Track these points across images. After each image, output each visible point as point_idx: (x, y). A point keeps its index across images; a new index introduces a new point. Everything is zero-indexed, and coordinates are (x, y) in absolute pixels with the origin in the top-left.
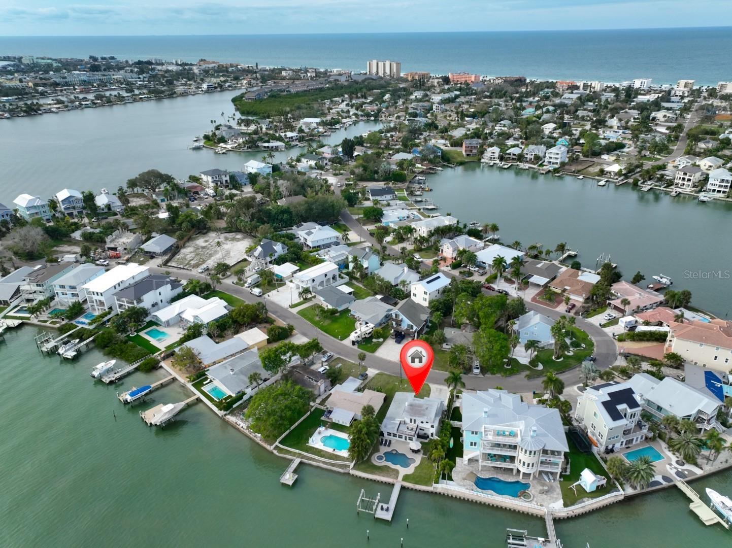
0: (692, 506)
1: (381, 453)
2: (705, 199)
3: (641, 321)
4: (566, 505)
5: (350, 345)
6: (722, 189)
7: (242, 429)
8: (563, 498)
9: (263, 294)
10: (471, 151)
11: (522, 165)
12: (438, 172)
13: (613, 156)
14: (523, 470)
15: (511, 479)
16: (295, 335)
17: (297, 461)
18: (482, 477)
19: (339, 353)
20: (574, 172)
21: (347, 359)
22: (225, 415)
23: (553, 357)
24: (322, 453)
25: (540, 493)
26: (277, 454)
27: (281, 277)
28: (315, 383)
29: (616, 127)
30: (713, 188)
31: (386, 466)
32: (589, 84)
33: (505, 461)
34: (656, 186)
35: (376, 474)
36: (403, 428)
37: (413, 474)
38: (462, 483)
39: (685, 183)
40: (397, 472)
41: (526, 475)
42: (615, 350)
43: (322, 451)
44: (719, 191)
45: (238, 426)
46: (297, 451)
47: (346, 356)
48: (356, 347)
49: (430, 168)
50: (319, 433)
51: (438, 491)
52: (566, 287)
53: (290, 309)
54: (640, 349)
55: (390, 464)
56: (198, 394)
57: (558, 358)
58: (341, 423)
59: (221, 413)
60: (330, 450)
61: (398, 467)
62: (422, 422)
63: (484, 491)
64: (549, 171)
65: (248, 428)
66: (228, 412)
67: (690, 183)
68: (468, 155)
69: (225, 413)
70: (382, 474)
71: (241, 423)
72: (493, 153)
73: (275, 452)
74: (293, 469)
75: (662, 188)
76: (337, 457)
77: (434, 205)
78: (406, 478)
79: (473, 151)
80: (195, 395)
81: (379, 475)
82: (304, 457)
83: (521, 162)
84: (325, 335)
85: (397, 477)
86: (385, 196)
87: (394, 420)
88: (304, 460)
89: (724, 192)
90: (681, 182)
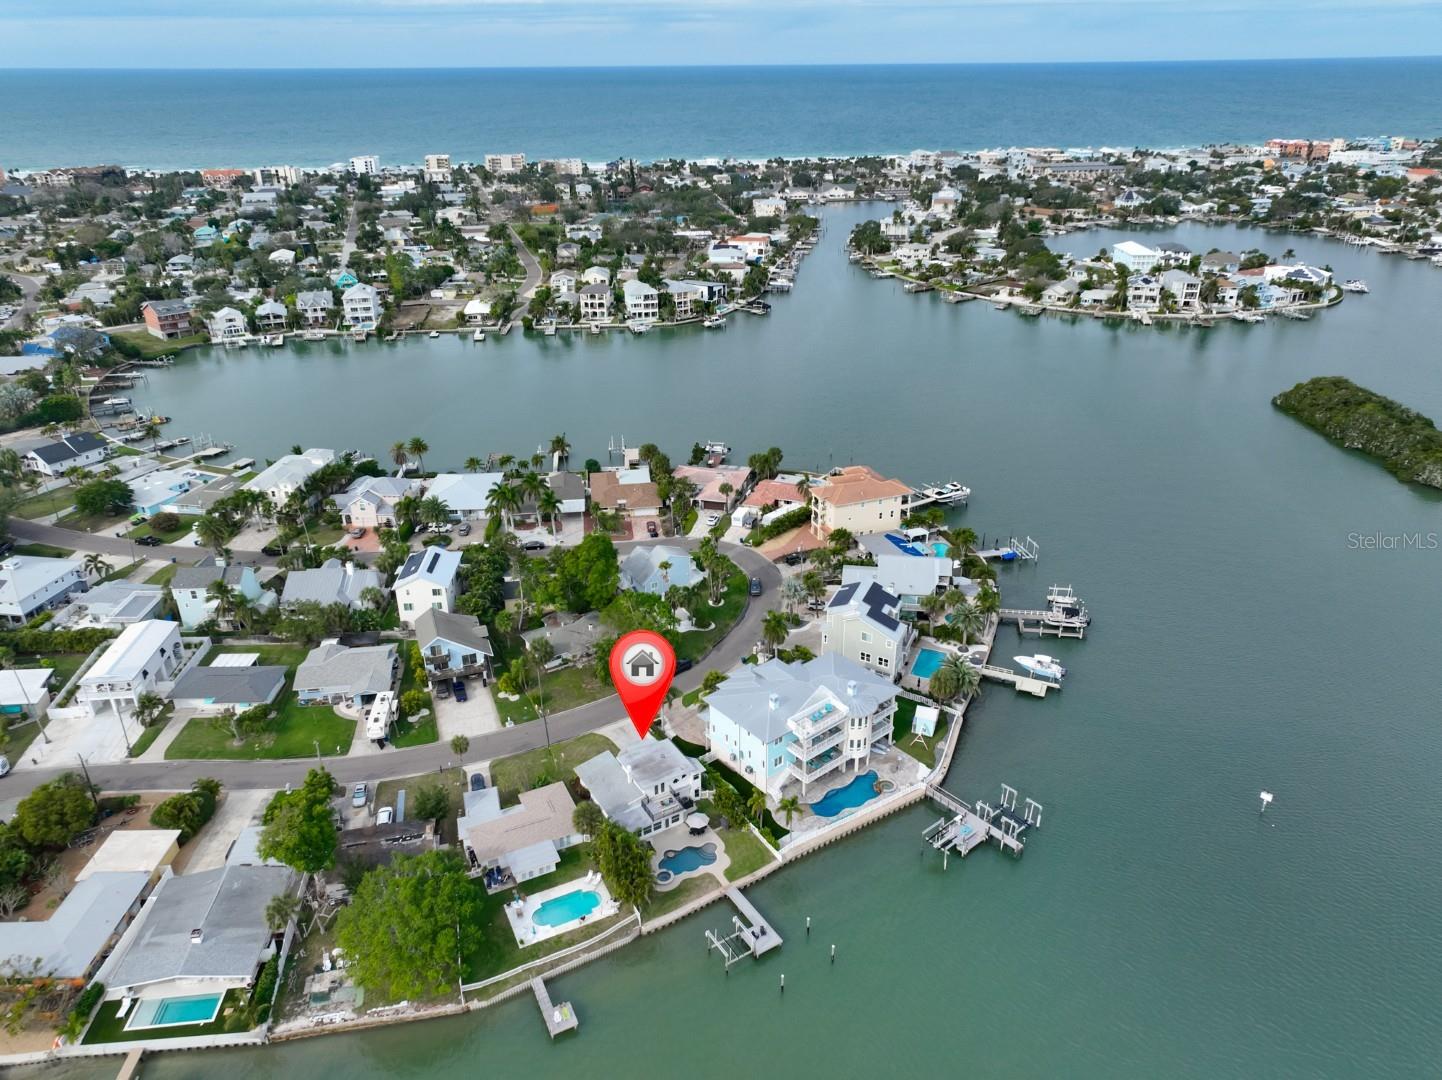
0: (1018, 687)
1: (657, 870)
2: (643, 329)
3: (755, 510)
4: (931, 766)
5: (375, 750)
6: (650, 311)
7: (350, 1023)
8: (919, 760)
9: (12, 765)
10: (175, 325)
11: (308, 334)
12: (136, 382)
13: (450, 290)
14: (857, 754)
15: (849, 780)
16: (226, 798)
17: (537, 983)
18: (815, 801)
19: (371, 777)
20: (413, 328)
21: (400, 777)
22: (270, 1029)
23: (711, 603)
24: (564, 939)
25: (894, 772)
26: (484, 1004)
27: (20, 706)
28: (418, 842)
29: (402, 243)
30: (637, 310)
31: (685, 881)
32: (273, 172)
33: (831, 758)
34: (560, 323)
35: (686, 902)
36: (655, 808)
37: (734, 863)
38: (804, 827)
39: (598, 311)
40: (709, 876)
41: (862, 761)
42: (765, 560)
43: (559, 937)
44: (647, 315)
45: (331, 1027)
46: (519, 969)
47: (392, 773)
48: (390, 749)
49: (108, 379)
50: (520, 915)
51: (790, 856)
52: (619, 502)
53: (134, 761)
54: (788, 545)
55: (685, 875)
56: (135, 1048)
57: (717, 601)
58: (537, 874)
59: (254, 1036)
60: (574, 924)
61: (702, 870)
62: (676, 781)
63: (840, 815)
64: (369, 335)
65: (360, 1011)
66: (270, 1020)
67: (605, 310)
68: (170, 335)
69: (264, 1026)
70: (693, 896)
71: (331, 1016)
72: (231, 320)
73: (475, 1005)
74: (547, 999)
75: (571, 326)
76: (598, 926)
77: (216, 446)
78: (731, 874)
79: (180, 326)
80: (125, 1055)
81: (692, 900)
82: (540, 970)
83: (300, 327)
84: (296, 764)
85: (718, 882)
86: (84, 455)
87: (628, 807)
88: (548, 974)
89: (654, 314)
90: (590, 310)
